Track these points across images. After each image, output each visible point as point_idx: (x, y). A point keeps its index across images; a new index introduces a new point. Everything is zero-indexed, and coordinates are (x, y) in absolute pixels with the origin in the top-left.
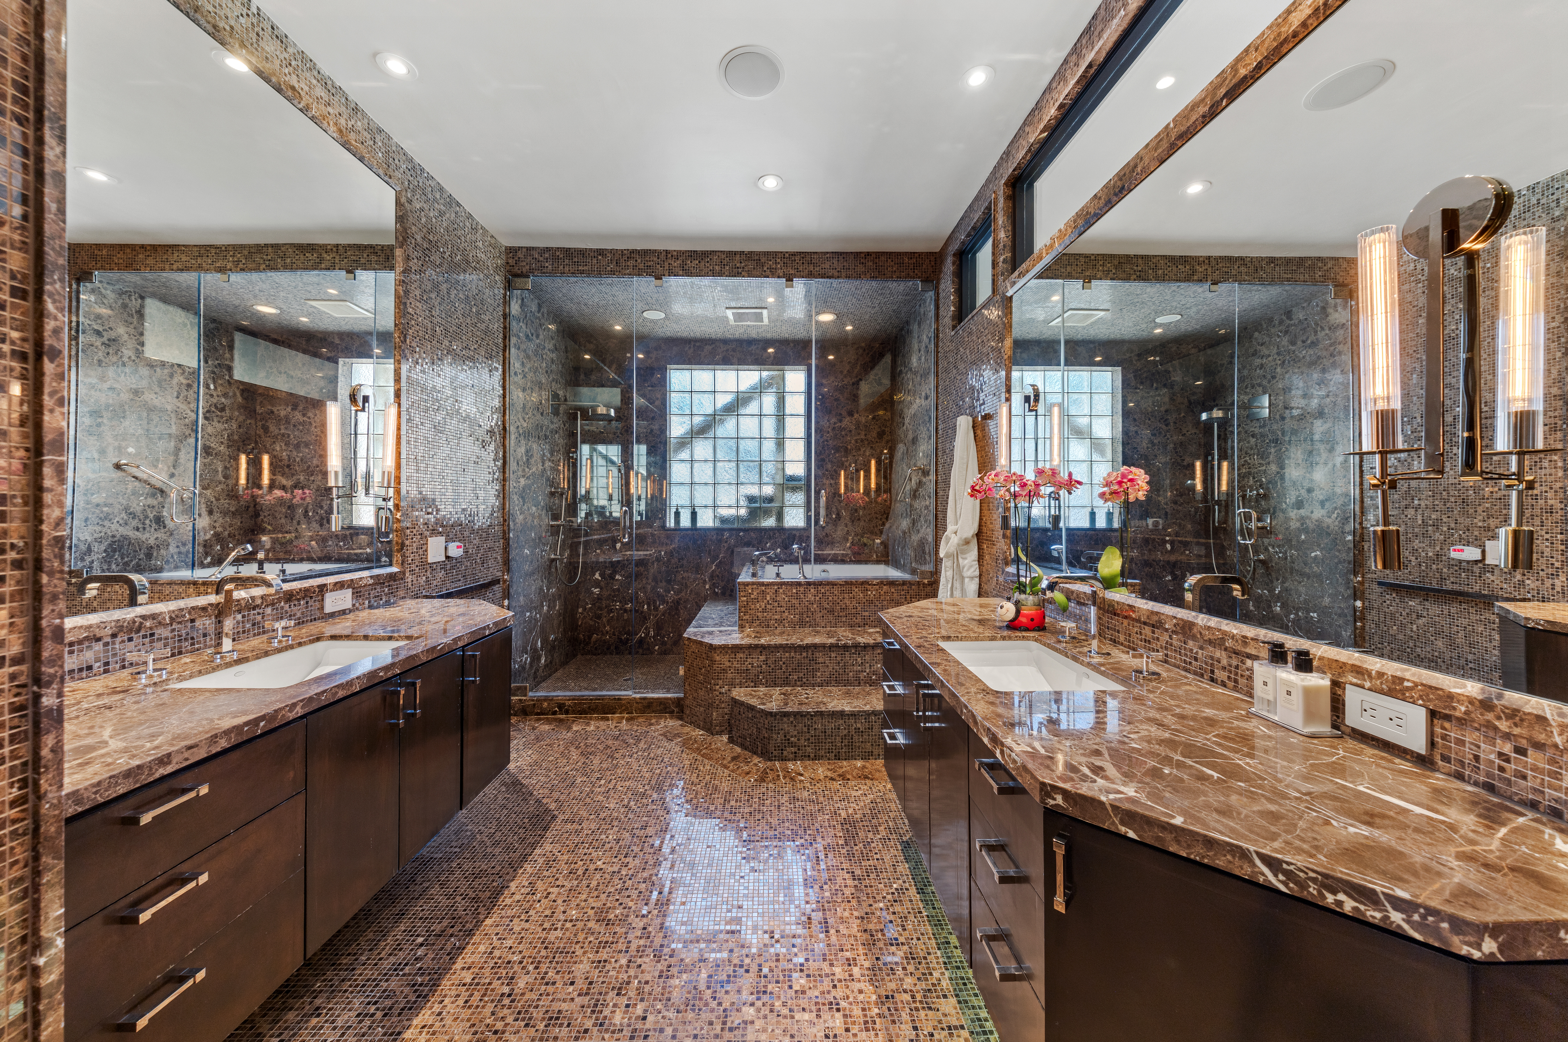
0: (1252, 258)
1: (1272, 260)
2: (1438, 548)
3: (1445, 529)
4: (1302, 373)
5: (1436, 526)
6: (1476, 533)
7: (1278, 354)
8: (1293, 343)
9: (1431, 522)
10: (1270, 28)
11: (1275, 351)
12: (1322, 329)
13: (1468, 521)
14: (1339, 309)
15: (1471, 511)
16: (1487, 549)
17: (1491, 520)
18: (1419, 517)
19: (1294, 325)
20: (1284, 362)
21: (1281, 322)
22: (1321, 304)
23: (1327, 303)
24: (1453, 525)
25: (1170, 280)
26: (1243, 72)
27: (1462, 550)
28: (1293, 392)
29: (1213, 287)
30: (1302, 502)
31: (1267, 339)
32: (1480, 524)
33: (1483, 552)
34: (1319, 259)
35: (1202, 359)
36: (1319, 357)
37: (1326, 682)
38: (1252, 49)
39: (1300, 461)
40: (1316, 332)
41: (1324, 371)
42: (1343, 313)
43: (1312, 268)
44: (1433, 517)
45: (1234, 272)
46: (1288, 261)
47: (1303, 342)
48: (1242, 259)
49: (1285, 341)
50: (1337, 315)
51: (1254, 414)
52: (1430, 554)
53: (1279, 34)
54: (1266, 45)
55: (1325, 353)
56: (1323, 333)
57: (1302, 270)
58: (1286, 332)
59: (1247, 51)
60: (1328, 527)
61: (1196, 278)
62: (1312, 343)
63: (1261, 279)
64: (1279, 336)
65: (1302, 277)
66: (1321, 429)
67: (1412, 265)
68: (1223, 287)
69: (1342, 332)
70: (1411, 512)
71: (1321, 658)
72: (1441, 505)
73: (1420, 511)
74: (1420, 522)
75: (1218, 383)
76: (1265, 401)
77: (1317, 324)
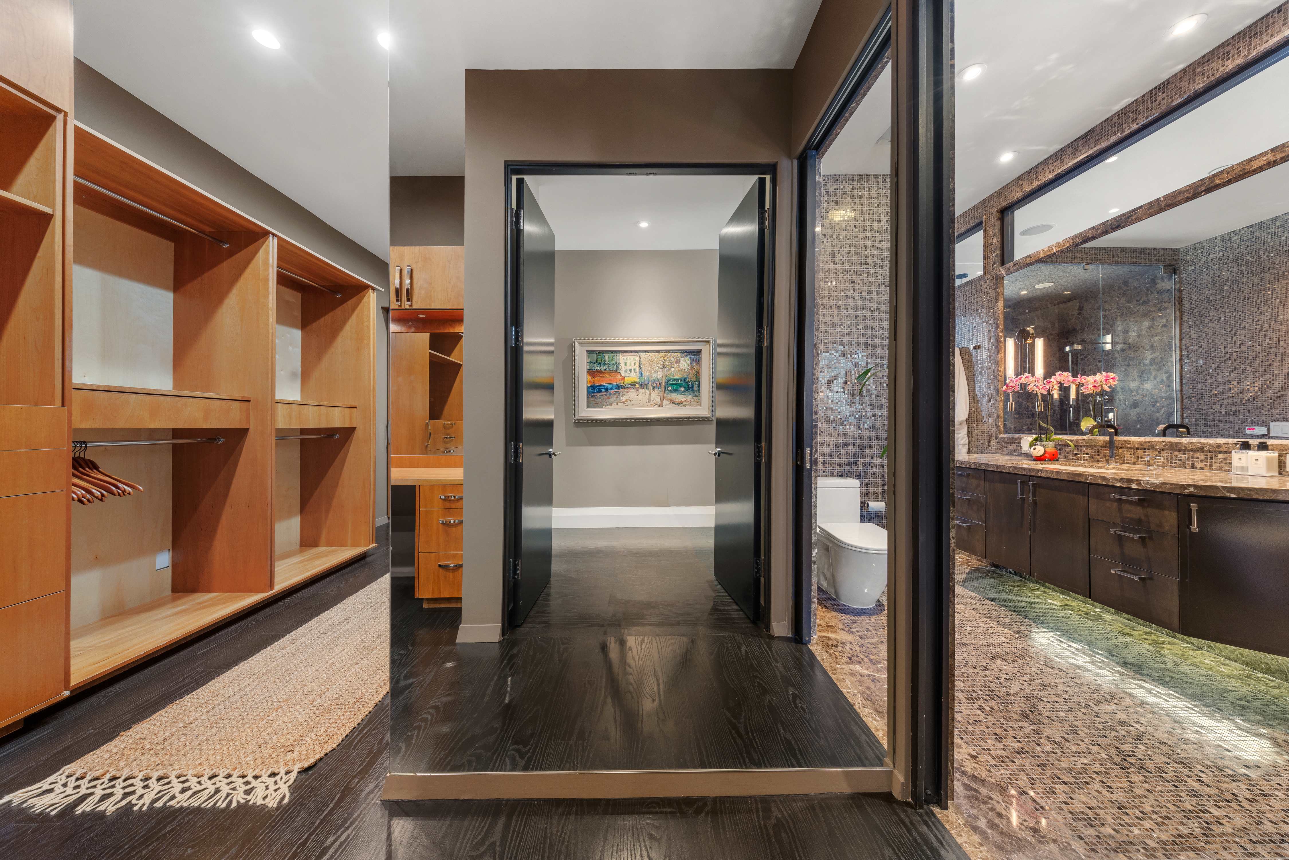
0: (1111, 248)
1: (1123, 250)
2: (1237, 429)
3: (1242, 417)
4: (1137, 321)
5: (1235, 415)
6: (1263, 418)
7: (1118, 309)
8: (1129, 302)
9: (1232, 413)
10: (1238, 165)
11: (1115, 306)
12: (1152, 293)
13: (1257, 411)
14: (1165, 280)
15: (1259, 405)
16: (1271, 427)
17: (1274, 410)
18: (1223, 410)
19: (1131, 290)
20: (1122, 314)
21: (1120, 288)
22: (1151, 277)
23: (1156, 276)
24: (1247, 414)
25: (1060, 263)
26: (1218, 182)
27: (1254, 429)
28: (1130, 333)
29: (1086, 267)
30: (1137, 403)
31: (1109, 299)
32: (1266, 413)
33: (1269, 430)
34: (1155, 249)
35: (1056, 311)
36: (1149, 311)
37: (1276, 454)
38: (1225, 172)
39: (1136, 377)
40: (1147, 295)
41: (1153, 319)
42: (1169, 283)
43: (1150, 254)
44: (1233, 409)
45: (1100, 257)
46: (1134, 250)
47: (1137, 301)
48: (1105, 249)
49: (1123, 300)
50: (1163, 284)
51: (1099, 347)
52: (1232, 432)
53: (1244, 169)
54: (1235, 172)
55: (1153, 309)
56: (1153, 296)
57: (1143, 256)
58: (1124, 295)
59: (1221, 172)
60: (1158, 419)
61: (1076, 261)
62: (1144, 301)
63: (1116, 262)
64: (1118, 297)
65: (1143, 261)
66: (1151, 357)
67: (1221, 253)
68: (1091, 267)
69: (1167, 295)
70: (1217, 407)
71: (1272, 445)
72: (1238, 402)
73: (1224, 406)
74: (1224, 413)
75: (1070, 327)
76: (1109, 338)
77: (1148, 290)
